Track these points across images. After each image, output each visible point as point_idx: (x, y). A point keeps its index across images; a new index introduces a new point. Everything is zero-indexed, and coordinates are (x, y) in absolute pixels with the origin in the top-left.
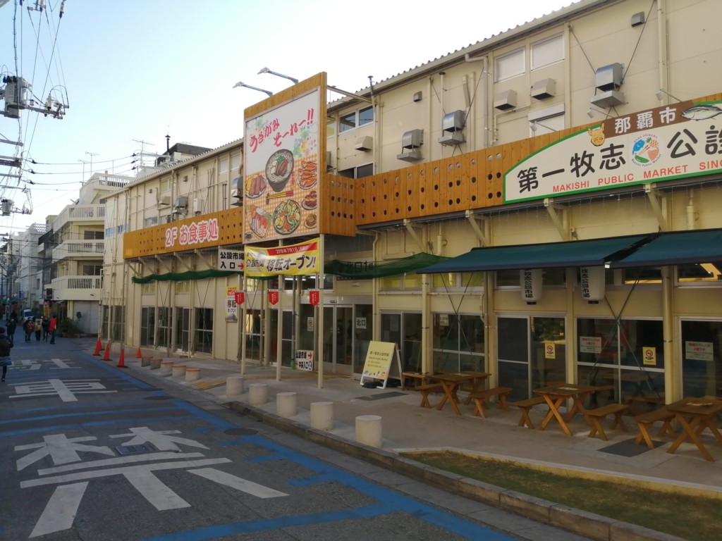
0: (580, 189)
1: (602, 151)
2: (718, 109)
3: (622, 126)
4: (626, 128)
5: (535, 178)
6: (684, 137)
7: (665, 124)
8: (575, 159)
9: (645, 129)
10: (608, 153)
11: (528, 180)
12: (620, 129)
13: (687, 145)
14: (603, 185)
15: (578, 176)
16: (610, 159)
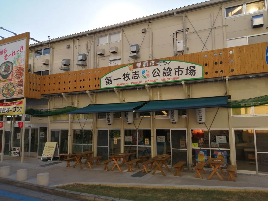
0: (126, 85)
1: (133, 73)
2: (166, 63)
3: (139, 65)
4: (140, 66)
5: (111, 80)
6: (156, 70)
7: (151, 66)
8: (124, 75)
9: (145, 67)
10: (134, 74)
11: (109, 81)
12: (138, 66)
13: (158, 73)
14: (133, 84)
15: (125, 81)
16: (135, 76)
